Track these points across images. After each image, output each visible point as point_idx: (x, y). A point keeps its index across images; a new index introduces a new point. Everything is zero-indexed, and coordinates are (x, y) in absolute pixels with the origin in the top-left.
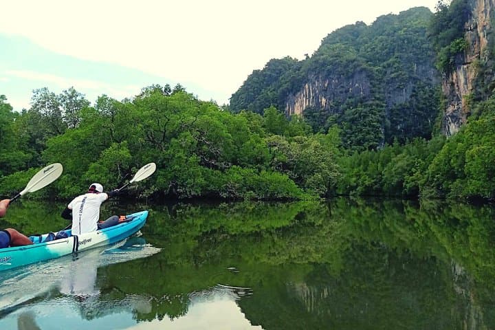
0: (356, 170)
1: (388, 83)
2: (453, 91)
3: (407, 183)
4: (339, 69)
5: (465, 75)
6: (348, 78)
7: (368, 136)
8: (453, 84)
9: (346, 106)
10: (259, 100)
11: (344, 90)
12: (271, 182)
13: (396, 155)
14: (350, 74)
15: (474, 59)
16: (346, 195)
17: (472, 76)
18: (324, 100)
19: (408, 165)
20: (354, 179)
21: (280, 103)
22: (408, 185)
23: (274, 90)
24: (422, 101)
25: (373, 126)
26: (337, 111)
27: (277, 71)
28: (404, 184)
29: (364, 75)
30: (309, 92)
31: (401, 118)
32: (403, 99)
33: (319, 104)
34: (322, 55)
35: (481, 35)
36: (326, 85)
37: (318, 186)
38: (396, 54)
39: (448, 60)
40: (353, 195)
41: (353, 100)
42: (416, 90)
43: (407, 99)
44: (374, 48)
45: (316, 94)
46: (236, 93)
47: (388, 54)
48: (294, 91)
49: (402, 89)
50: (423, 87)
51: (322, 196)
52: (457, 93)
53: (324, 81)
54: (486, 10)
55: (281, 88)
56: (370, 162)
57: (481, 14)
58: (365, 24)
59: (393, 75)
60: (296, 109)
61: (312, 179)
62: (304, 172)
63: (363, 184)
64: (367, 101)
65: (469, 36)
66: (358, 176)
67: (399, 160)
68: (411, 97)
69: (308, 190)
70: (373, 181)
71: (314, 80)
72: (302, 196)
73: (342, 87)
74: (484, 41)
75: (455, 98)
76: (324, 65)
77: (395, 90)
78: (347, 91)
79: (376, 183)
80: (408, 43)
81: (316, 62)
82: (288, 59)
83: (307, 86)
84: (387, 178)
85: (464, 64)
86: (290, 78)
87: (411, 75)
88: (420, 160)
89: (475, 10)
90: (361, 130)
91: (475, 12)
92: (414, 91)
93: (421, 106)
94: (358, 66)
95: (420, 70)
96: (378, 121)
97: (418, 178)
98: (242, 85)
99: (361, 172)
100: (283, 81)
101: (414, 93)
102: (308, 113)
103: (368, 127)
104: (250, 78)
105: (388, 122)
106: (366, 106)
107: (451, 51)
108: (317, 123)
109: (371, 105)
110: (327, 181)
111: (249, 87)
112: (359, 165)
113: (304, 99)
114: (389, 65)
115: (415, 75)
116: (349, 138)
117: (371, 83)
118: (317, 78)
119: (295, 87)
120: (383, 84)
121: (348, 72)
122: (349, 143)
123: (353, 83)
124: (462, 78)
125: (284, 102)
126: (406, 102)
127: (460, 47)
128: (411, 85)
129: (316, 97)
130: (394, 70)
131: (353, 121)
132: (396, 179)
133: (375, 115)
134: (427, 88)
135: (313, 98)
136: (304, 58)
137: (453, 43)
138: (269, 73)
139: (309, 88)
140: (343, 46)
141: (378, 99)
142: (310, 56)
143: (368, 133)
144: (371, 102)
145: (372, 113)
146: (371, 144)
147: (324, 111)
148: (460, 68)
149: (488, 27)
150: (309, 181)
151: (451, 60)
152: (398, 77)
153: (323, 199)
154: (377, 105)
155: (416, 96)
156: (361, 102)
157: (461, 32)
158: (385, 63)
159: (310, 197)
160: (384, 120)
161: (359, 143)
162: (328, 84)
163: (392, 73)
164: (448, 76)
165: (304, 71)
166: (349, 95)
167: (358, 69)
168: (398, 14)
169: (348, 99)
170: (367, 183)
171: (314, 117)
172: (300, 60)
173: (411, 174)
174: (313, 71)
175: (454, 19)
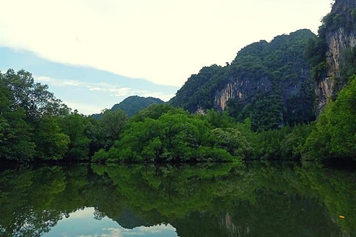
0: (264, 143)
1: (284, 82)
2: (321, 93)
3: (294, 151)
4: (250, 74)
5: (328, 84)
6: (256, 80)
7: (272, 119)
8: (321, 89)
9: (255, 98)
10: (196, 94)
11: (254, 88)
12: (219, 153)
13: (287, 133)
14: (257, 77)
15: (332, 74)
16: (258, 159)
17: (332, 84)
18: (240, 94)
19: (294, 141)
20: (263, 149)
21: (210, 97)
22: (295, 153)
23: (206, 88)
24: (309, 94)
25: (275, 112)
26: (250, 102)
27: (208, 75)
28: (293, 152)
29: (267, 77)
30: (230, 89)
31: (295, 105)
32: (295, 92)
33: (237, 97)
34: (238, 64)
35: (335, 60)
36: (241, 84)
37: (240, 154)
38: (289, 63)
39: (317, 75)
40: (263, 159)
41: (261, 94)
42: (304, 86)
43: (298, 93)
44: (273, 59)
45: (235, 90)
46: (180, 90)
47: (283, 62)
48: (220, 89)
49: (294, 85)
50: (309, 84)
51: (243, 160)
52: (324, 94)
53: (240, 82)
54: (336, 46)
55: (211, 86)
56: (272, 138)
57: (334, 49)
58: (266, 42)
59: (287, 76)
60: (221, 100)
61: (237, 151)
62: (233, 147)
63: (268, 152)
64: (270, 95)
65: (328, 60)
66: (265, 147)
67: (289, 137)
68: (301, 90)
69: (236, 157)
70: (274, 150)
71: (233, 81)
72: (233, 160)
73: (253, 86)
74: (337, 64)
75: (323, 97)
76: (239, 71)
77: (289, 86)
78: (256, 88)
79: (276, 151)
80: (296, 54)
81: (234, 69)
82: (215, 66)
83: (228, 85)
84: (282, 148)
85: (327, 77)
86: (217, 80)
87: (300, 76)
88: (301, 137)
89: (331, 45)
90: (267, 114)
91: (330, 46)
92: (303, 87)
93: (308, 97)
94: (263, 71)
95: (305, 72)
96: (278, 109)
97: (300, 148)
98: (184, 84)
99: (267, 144)
100: (212, 81)
101: (303, 88)
102: (230, 103)
103: (271, 112)
104: (189, 79)
105: (285, 109)
106: (269, 98)
107: (319, 69)
108: (236, 110)
109: (273, 98)
110: (246, 152)
111: (189, 86)
112: (266, 139)
113: (227, 94)
114: (284, 70)
115: (302, 76)
116: (259, 120)
117: (272, 83)
118: (235, 80)
119: (221, 86)
120: (281, 82)
121: (256, 76)
122: (259, 123)
123: (259, 82)
124: (326, 85)
125: (213, 95)
126: (297, 95)
127: (323, 67)
128: (300, 83)
129: (235, 92)
130: (287, 73)
131: (261, 108)
132: (288, 149)
133: (276, 104)
134: (311, 84)
135: (233, 93)
136: (226, 65)
137: (319, 65)
138: (202, 76)
139: (230, 86)
140: (252, 57)
141: (277, 93)
142: (230, 64)
143: (272, 116)
144: (272, 96)
145: (274, 103)
146: (274, 123)
147: (241, 102)
148: (325, 79)
149: (338, 56)
150: (235, 152)
151: (319, 75)
152: (290, 77)
153: (244, 161)
154: (277, 98)
155: (304, 90)
156: (266, 96)
157: (323, 58)
158: (281, 69)
159: (237, 160)
160: (282, 108)
161: (266, 123)
162: (243, 84)
163: (286, 75)
164: (318, 84)
165: (226, 75)
166: (257, 91)
167: (263, 74)
168: (289, 34)
169: (257, 94)
170: (271, 151)
171: (234, 106)
172: (223, 66)
173: (297, 146)
174: (232, 75)
175: (319, 50)
